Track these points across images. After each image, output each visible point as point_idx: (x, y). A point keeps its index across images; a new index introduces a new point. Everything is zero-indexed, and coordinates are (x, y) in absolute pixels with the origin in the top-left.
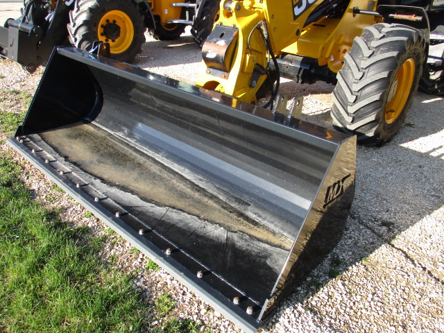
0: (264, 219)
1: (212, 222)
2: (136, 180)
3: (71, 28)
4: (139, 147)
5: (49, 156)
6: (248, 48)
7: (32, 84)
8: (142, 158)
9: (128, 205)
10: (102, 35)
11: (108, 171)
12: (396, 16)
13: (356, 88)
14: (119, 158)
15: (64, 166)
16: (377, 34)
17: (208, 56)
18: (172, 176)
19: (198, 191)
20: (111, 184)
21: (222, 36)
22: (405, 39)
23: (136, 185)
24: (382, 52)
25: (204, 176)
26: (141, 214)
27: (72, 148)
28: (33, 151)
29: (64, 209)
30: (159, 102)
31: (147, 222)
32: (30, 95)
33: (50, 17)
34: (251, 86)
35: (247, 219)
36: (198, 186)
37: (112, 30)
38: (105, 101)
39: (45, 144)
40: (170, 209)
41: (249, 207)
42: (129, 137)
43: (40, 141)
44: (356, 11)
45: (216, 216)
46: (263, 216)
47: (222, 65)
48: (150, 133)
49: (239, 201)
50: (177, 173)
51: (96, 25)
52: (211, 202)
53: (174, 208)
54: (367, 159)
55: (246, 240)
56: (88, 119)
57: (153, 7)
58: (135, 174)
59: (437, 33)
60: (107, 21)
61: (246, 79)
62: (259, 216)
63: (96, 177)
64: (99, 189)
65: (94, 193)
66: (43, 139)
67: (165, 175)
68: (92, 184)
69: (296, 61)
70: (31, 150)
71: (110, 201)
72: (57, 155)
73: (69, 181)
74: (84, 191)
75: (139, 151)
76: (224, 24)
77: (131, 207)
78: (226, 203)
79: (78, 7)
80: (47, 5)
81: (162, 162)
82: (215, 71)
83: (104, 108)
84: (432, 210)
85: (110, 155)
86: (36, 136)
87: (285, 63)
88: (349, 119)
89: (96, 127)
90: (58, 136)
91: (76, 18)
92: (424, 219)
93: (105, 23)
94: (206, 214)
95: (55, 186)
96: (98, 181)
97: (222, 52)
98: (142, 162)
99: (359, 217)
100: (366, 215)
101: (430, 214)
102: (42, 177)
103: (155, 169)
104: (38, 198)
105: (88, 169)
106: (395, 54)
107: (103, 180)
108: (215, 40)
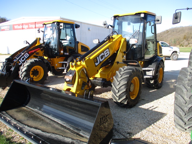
0: (86, 135)
1: (67, 137)
2: (41, 125)
3: (20, 73)
4: (43, 114)
5: (8, 119)
6: (80, 77)
7: (3, 94)
8: (44, 117)
9: (37, 133)
10: (32, 74)
11: (31, 123)
12: (130, 64)
13: (118, 87)
14: (35, 118)
15: (14, 122)
16: (123, 70)
17: (66, 80)
18: (54, 123)
19: (63, 127)
20: (31, 127)
21: (71, 73)
22: (131, 71)
23: (41, 127)
24: (124, 75)
25: (66, 122)
26: (41, 136)
27: (17, 115)
28: (3, 117)
29: (13, 137)
30: (51, 97)
31: (43, 139)
32: (3, 98)
33: (13, 69)
34: (82, 89)
35: (80, 135)
36: (63, 126)
37: (36, 73)
38: (31, 98)
39: (7, 115)
40: (52, 134)
41: (81, 131)
42: (39, 110)
43: (5, 114)
44: (118, 63)
45: (69, 135)
46: (85, 134)
47: (71, 83)
48: (47, 108)
49: (77, 129)
50: (56, 122)
51: (30, 71)
52: (67, 131)
53: (54, 133)
54: (126, 112)
55: (78, 142)
56: (24, 105)
57: (51, 64)
58: (40, 123)
59: (149, 68)
60: (34, 69)
61: (80, 87)
62: (84, 134)
63: (26, 125)
64: (27, 129)
65: (24, 130)
66: (7, 113)
67: (52, 123)
68: (24, 127)
69: (100, 80)
70: (2, 117)
71: (30, 133)
72: (12, 118)
73: (15, 127)
74: (21, 130)
75: (43, 115)
76: (72, 70)
77: (38, 134)
78: (73, 131)
79: (23, 65)
80: (12, 65)
81: (51, 118)
82: (70, 85)
83: (31, 101)
84: (146, 128)
85: (32, 117)
86: (4, 112)
87: (97, 81)
88: (118, 98)
89: (27, 108)
90: (13, 112)
91: (22, 69)
92: (143, 131)
93: (33, 70)
94: (65, 135)
95: (10, 129)
96: (26, 126)
97: (71, 78)
98: (43, 119)
99: (120, 132)
100: (122, 131)
101: (145, 129)
102: (5, 127)
103: (48, 121)
104: (3, 134)
105: (23, 122)
106: (128, 76)
107: (28, 126)
108: (68, 75)
